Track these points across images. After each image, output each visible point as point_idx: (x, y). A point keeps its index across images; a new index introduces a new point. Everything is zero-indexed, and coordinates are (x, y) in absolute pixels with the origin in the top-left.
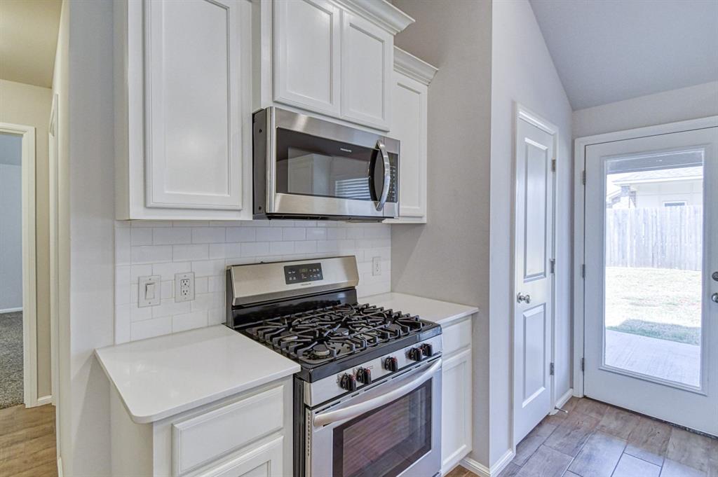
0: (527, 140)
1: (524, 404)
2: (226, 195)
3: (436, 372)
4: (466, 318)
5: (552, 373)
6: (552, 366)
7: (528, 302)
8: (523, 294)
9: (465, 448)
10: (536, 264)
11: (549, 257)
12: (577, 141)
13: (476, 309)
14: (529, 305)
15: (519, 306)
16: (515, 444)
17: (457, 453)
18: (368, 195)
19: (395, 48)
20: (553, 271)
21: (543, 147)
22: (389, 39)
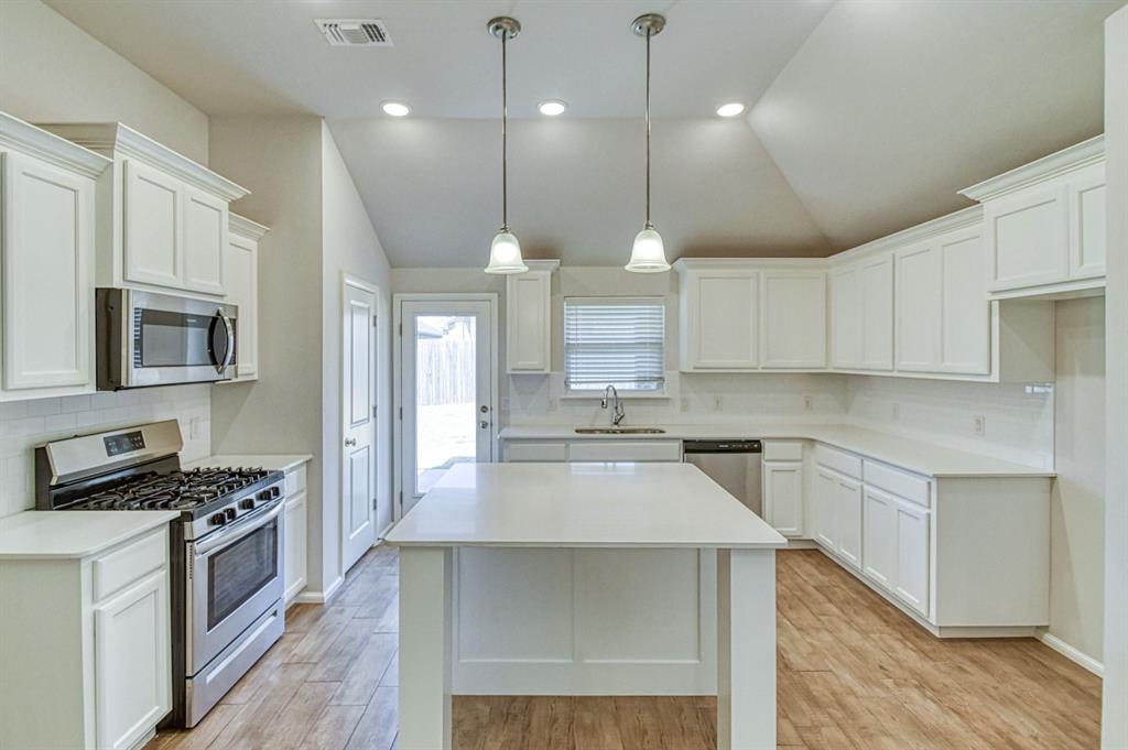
0: (352, 302)
1: (352, 536)
2: (74, 371)
3: (279, 512)
4: (301, 465)
5: (375, 508)
6: (375, 501)
7: (354, 444)
8: (351, 439)
9: (301, 581)
10: (361, 411)
11: (372, 404)
12: (395, 296)
13: (310, 456)
14: (356, 448)
15: (347, 450)
16: (344, 572)
17: (296, 584)
18: (209, 361)
19: (230, 215)
20: (375, 416)
21: (366, 306)
22: (224, 205)
